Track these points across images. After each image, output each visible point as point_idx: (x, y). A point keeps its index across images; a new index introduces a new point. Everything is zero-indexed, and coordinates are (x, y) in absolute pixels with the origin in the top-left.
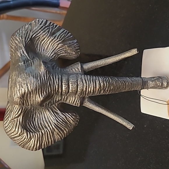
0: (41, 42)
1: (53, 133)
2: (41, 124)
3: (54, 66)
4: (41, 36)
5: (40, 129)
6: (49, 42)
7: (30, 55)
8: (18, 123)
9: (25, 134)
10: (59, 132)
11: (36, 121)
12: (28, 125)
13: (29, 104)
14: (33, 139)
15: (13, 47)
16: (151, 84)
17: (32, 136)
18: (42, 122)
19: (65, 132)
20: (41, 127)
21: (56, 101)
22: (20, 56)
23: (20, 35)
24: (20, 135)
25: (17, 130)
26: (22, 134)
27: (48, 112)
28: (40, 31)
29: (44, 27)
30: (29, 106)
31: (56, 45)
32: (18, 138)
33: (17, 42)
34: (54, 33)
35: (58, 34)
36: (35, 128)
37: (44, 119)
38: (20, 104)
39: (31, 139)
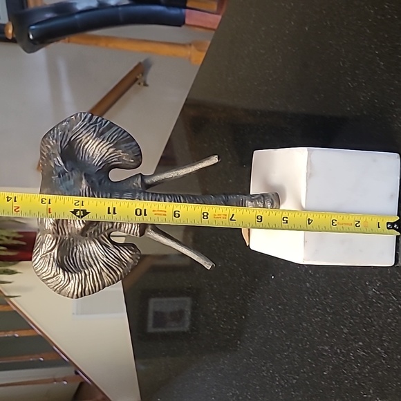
0: (84, 146)
1: (100, 274)
2: (84, 261)
3: (101, 180)
4: (84, 137)
5: (83, 268)
6: (94, 146)
7: (67, 165)
8: (52, 259)
9: (61, 275)
10: (110, 272)
11: (78, 256)
12: (66, 263)
13: (67, 233)
14: (72, 282)
15: (45, 154)
17: (71, 276)
18: (86, 259)
19: (118, 273)
20: (84, 265)
21: (105, 228)
22: (53, 166)
23: (54, 136)
24: (54, 276)
25: (50, 268)
26: (57, 274)
27: (94, 245)
28: (82, 130)
29: (88, 125)
30: (67, 236)
31: (105, 150)
32: (52, 280)
33: (49, 147)
34: (102, 134)
35: (107, 134)
36: (75, 267)
37: (89, 255)
38: (54, 233)
39: (70, 281)
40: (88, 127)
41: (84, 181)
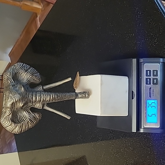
0: (20, 75)
1: (28, 123)
2: (21, 119)
3: (28, 88)
4: (21, 72)
5: (21, 121)
6: (25, 75)
7: (15, 82)
8: (9, 118)
9: (13, 124)
11: (19, 117)
12: (14, 120)
13: (16, 108)
14: (17, 127)
15: (6, 78)
16: (80, 96)
17: (17, 125)
18: (22, 118)
19: (34, 122)
20: (21, 120)
21: (29, 106)
22: (10, 82)
23: (9, 71)
24: (10, 125)
25: (9, 122)
26: (12, 124)
27: (25, 112)
28: (20, 69)
29: (22, 67)
30: (16, 109)
32: (9, 127)
33: (8, 75)
34: (27, 70)
35: (29, 70)
36: (18, 121)
37: (23, 116)
39: (16, 127)
40: (22, 68)
41: (23, 88)
